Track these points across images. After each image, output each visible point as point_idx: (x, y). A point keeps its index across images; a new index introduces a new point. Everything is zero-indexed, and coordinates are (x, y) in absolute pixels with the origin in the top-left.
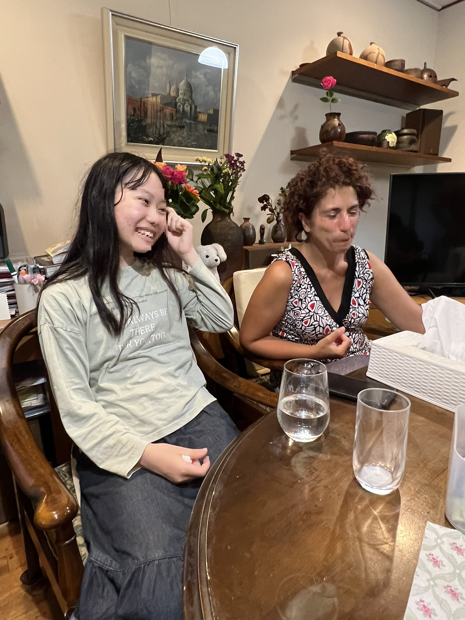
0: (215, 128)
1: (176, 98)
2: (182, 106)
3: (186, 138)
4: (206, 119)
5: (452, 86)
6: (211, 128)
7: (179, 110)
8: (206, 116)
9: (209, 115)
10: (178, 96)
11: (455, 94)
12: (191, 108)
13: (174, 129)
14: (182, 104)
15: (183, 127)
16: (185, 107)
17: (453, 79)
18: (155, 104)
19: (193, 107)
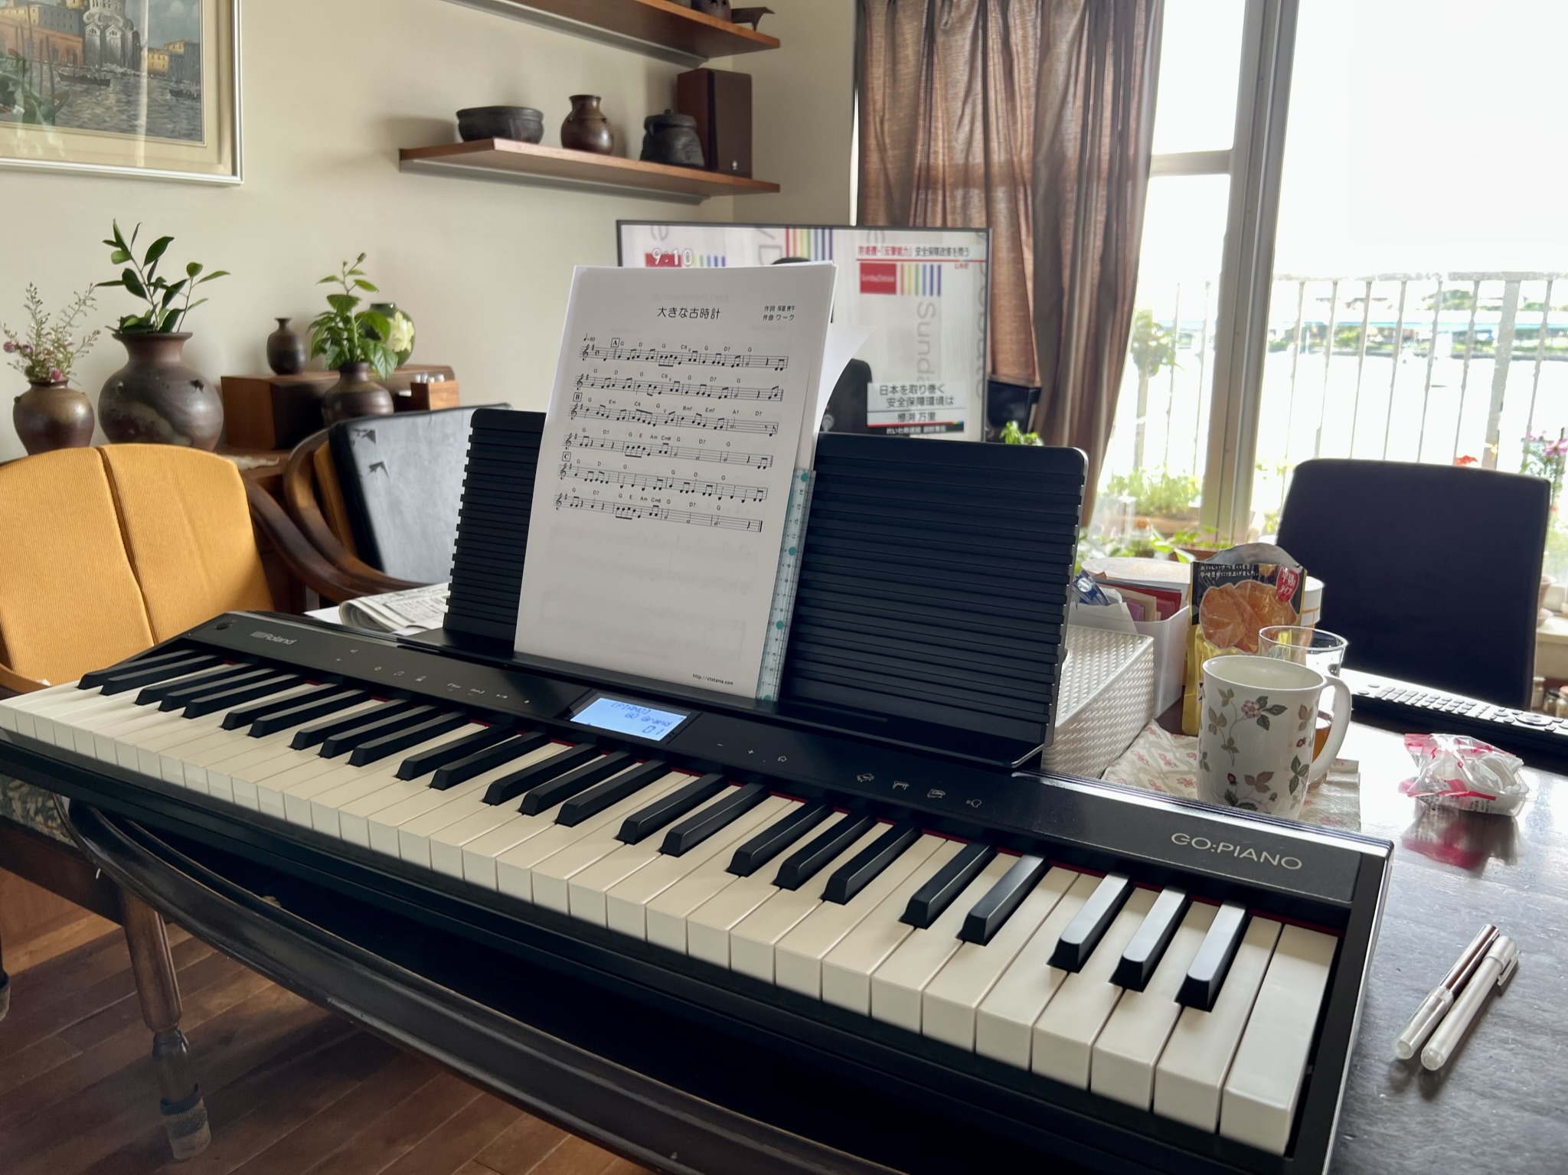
0: (193, 89)
1: (80, 12)
2: (98, 33)
3: (115, 109)
4: (166, 66)
5: (766, 26)
6: (182, 86)
7: (93, 44)
8: (167, 58)
9: (174, 57)
10: (87, 8)
11: (772, 43)
12: (123, 39)
13: (79, 88)
14: (98, 27)
15: (107, 83)
16: (107, 34)
17: (765, 10)
18: (27, 26)
19: (130, 35)
